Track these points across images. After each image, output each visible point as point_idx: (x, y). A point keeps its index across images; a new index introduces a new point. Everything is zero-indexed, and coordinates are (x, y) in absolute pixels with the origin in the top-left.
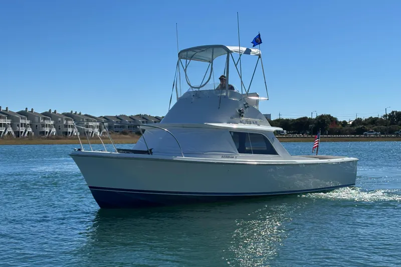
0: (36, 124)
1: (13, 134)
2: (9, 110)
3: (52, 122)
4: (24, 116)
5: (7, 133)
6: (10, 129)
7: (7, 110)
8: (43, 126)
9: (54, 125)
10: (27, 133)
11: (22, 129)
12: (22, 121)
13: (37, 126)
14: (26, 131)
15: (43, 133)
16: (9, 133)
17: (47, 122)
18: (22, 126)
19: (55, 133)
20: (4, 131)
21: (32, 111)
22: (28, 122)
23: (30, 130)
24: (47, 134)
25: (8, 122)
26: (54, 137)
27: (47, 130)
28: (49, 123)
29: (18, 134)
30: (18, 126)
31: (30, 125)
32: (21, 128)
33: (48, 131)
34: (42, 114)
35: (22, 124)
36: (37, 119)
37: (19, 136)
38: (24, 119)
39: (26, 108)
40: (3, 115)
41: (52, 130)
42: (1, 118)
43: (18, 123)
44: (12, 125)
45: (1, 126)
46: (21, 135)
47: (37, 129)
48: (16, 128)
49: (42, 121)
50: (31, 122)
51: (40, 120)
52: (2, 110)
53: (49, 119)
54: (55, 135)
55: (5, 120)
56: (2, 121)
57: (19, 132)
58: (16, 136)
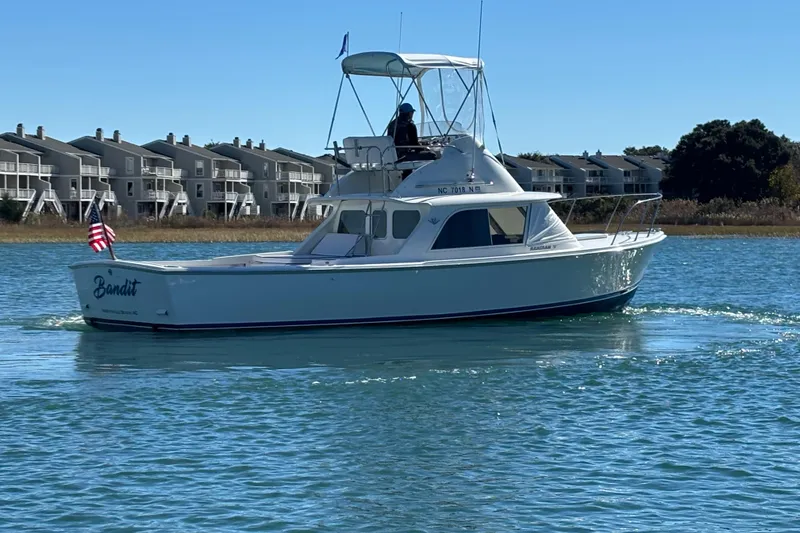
0: (129, 179)
1: (59, 209)
2: (45, 135)
3: (176, 174)
4: (91, 155)
5: (40, 206)
6: (50, 196)
7: (39, 136)
8: (151, 185)
10: (101, 206)
11: (87, 196)
12: (85, 170)
13: (130, 185)
14: (97, 201)
15: (151, 207)
16: (48, 207)
17: (161, 174)
18: (85, 187)
19: (184, 211)
20: (30, 200)
21: (116, 139)
22: (103, 173)
23: (110, 197)
24: (163, 212)
25: (44, 171)
26: (181, 221)
27: (162, 197)
28: (168, 177)
29: (73, 209)
30: (74, 184)
31: (111, 181)
32: (82, 192)
33: (165, 201)
35: (85, 179)
36: (130, 163)
37: (76, 217)
38: (93, 163)
39: (99, 130)
40: (31, 152)
41: (178, 197)
42: (24, 159)
43: (74, 176)
44: (55, 182)
45: (23, 186)
46: (83, 212)
47: (131, 194)
48: (69, 191)
49: (145, 170)
50: (114, 172)
51: (140, 168)
52: (24, 136)
53: (167, 165)
54: (187, 213)
55: (34, 167)
56: (26, 170)
57: (78, 202)
58: (67, 217)
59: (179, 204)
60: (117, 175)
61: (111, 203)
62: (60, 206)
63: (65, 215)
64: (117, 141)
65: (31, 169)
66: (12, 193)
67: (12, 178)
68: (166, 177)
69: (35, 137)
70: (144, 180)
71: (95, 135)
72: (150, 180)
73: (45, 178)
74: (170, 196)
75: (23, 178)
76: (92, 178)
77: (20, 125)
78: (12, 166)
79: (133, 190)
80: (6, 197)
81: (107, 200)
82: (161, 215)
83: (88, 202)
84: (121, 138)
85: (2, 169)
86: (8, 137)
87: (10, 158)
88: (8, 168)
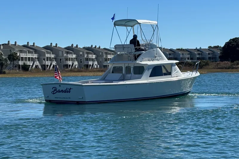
0: (60, 58)
1: (40, 67)
3: (74, 56)
4: (49, 51)
5: (34, 66)
6: (37, 63)
7: (34, 45)
8: (67, 59)
10: (52, 66)
11: (48, 63)
12: (48, 55)
13: (61, 59)
14: (51, 64)
15: (67, 66)
16: (36, 66)
17: (70, 56)
18: (47, 60)
19: (77, 66)
20: (31, 64)
21: (56, 46)
22: (53, 56)
24: (70, 67)
25: (35, 56)
26: (76, 70)
27: (70, 63)
28: (72, 57)
29: (44, 67)
30: (44, 60)
32: (46, 62)
33: (71, 64)
34: (66, 48)
35: (47, 58)
36: (61, 52)
37: (45, 69)
38: (50, 53)
39: (51, 43)
40: (31, 50)
41: (75, 63)
42: (29, 52)
43: (44, 57)
44: (38, 59)
45: (29, 60)
46: (47, 68)
47: (61, 62)
48: (43, 62)
49: (65, 55)
50: (56, 55)
51: (64, 54)
52: (29, 46)
53: (71, 53)
54: (78, 68)
55: (32, 55)
56: (30, 56)
57: (45, 65)
58: (42, 69)
59: (75, 65)
60: (57, 57)
66: (26, 62)
67: (26, 58)
69: (32, 46)
70: (65, 58)
72: (66, 58)
73: (36, 58)
74: (72, 62)
75: (29, 58)
76: (49, 57)
77: (28, 42)
80: (24, 64)
81: (54, 64)
82: (70, 68)
83: (48, 65)
84: (58, 46)
85: (23, 55)
86: (24, 46)
87: (25, 52)
88: (25, 55)
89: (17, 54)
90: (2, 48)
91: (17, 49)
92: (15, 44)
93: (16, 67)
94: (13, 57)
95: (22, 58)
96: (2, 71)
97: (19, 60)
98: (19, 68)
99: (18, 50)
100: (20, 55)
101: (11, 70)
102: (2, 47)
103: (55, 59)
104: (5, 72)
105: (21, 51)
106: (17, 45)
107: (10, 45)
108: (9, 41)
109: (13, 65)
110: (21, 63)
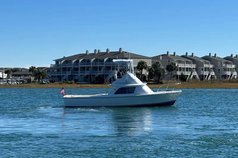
0: (219, 68)
1: (198, 77)
2: (194, 55)
3: (233, 66)
4: (207, 61)
5: (192, 76)
6: (195, 73)
7: (192, 56)
8: (226, 69)
9: (235, 69)
10: (210, 76)
11: (206, 73)
12: (206, 66)
13: (219, 70)
14: (209, 75)
15: (225, 76)
16: (194, 77)
17: (229, 66)
18: (205, 70)
19: (236, 76)
20: (189, 75)
21: (215, 56)
22: (211, 66)
23: (213, 73)
24: (229, 77)
25: (193, 66)
26: (234, 80)
27: (229, 73)
28: (231, 67)
29: (202, 77)
30: (202, 70)
31: (213, 69)
32: (205, 72)
33: (230, 74)
34: (224, 58)
35: (206, 68)
36: (219, 63)
37: (203, 79)
38: (208, 64)
39: (210, 54)
40: (190, 61)
41: (234, 73)
42: (187, 62)
43: (202, 67)
44: (197, 69)
45: (187, 70)
46: (205, 78)
47: (219, 72)
48: (201, 72)
49: (224, 65)
50: (214, 66)
51: (222, 65)
52: (188, 56)
53: (230, 64)
54: (237, 78)
55: (190, 65)
56: (188, 66)
57: (203, 75)
58: (200, 80)
59: (234, 75)
60: (215, 67)
61: (213, 75)
62: (198, 76)
63: (200, 79)
64: (215, 57)
65: (189, 65)
66: (184, 73)
67: (184, 68)
68: (230, 67)
69: (191, 56)
70: (223, 68)
71: (209, 55)
72: (225, 68)
73: (194, 68)
74: (231, 73)
75: (187, 68)
76: (207, 68)
77: (187, 53)
78: (184, 65)
79: (220, 71)
80: (182, 74)
81: (212, 74)
82: (228, 79)
83: (206, 75)
84: (217, 56)
85: (181, 66)
86: (183, 56)
87: (183, 63)
88: (183, 65)
89: (175, 64)
90: (161, 59)
91: (175, 60)
92: (174, 55)
93: (174, 77)
94: (171, 68)
95: (180, 68)
96: (160, 82)
97: (177, 70)
98: (177, 78)
99: (177, 60)
100: (178, 65)
101: (169, 80)
102: (161, 57)
103: (214, 69)
104: (162, 82)
105: (179, 62)
106: (176, 56)
107: (169, 55)
108: (168, 52)
109: (171, 75)
110: (179, 73)
